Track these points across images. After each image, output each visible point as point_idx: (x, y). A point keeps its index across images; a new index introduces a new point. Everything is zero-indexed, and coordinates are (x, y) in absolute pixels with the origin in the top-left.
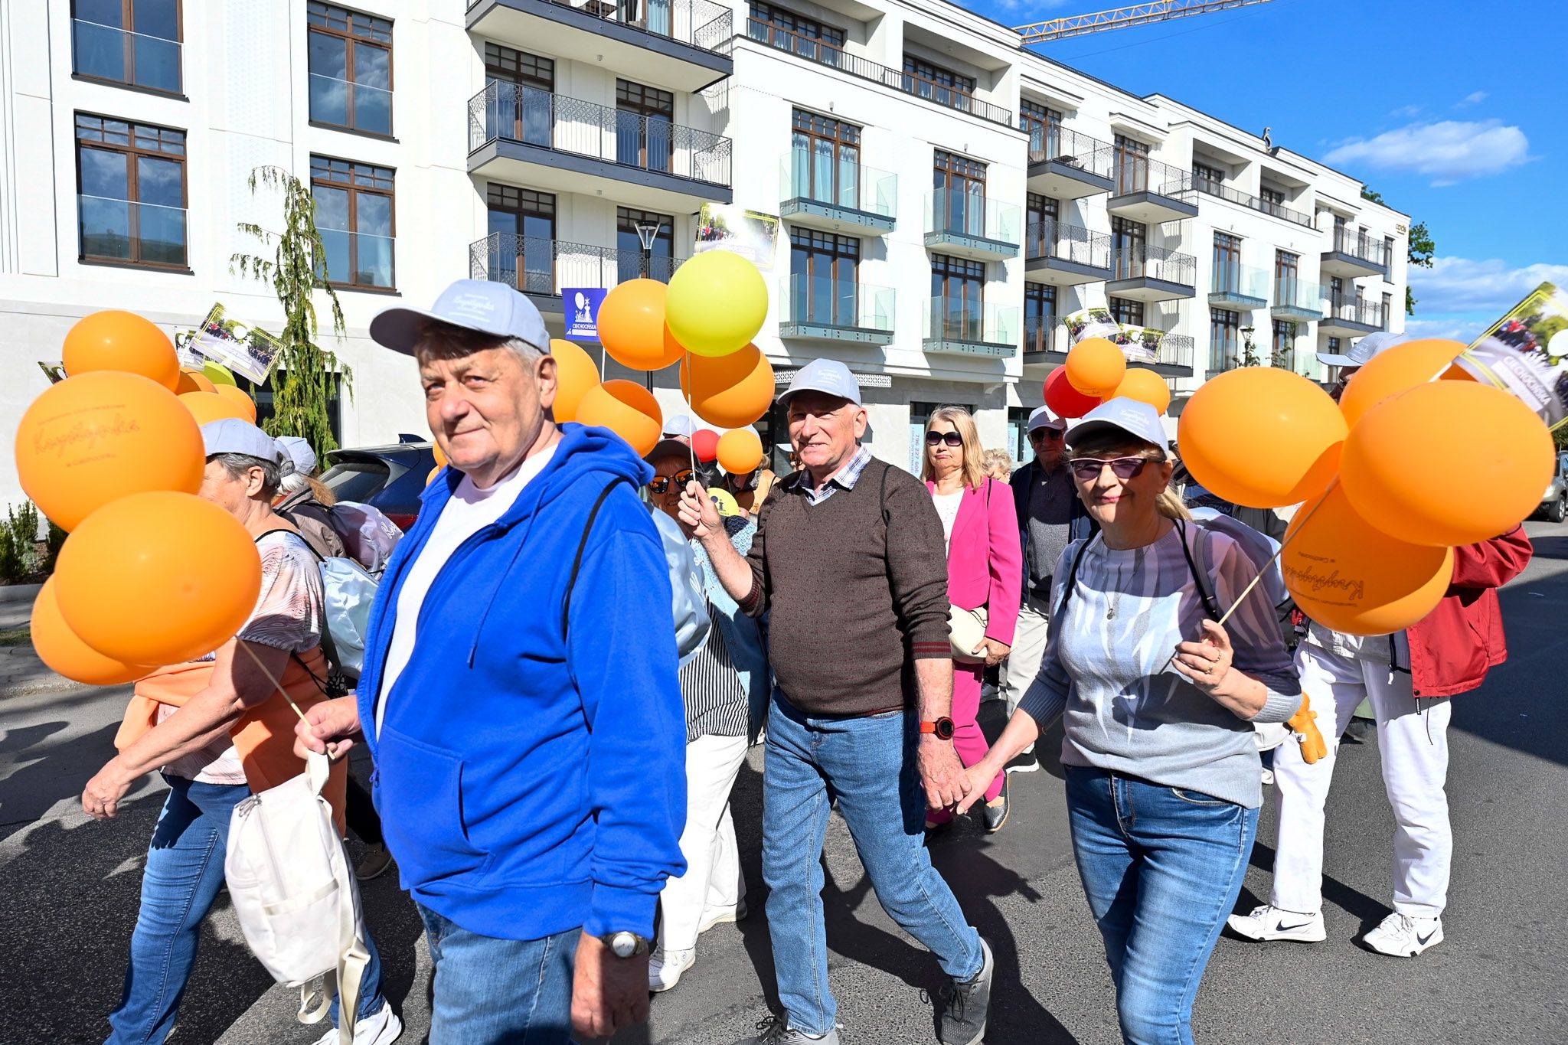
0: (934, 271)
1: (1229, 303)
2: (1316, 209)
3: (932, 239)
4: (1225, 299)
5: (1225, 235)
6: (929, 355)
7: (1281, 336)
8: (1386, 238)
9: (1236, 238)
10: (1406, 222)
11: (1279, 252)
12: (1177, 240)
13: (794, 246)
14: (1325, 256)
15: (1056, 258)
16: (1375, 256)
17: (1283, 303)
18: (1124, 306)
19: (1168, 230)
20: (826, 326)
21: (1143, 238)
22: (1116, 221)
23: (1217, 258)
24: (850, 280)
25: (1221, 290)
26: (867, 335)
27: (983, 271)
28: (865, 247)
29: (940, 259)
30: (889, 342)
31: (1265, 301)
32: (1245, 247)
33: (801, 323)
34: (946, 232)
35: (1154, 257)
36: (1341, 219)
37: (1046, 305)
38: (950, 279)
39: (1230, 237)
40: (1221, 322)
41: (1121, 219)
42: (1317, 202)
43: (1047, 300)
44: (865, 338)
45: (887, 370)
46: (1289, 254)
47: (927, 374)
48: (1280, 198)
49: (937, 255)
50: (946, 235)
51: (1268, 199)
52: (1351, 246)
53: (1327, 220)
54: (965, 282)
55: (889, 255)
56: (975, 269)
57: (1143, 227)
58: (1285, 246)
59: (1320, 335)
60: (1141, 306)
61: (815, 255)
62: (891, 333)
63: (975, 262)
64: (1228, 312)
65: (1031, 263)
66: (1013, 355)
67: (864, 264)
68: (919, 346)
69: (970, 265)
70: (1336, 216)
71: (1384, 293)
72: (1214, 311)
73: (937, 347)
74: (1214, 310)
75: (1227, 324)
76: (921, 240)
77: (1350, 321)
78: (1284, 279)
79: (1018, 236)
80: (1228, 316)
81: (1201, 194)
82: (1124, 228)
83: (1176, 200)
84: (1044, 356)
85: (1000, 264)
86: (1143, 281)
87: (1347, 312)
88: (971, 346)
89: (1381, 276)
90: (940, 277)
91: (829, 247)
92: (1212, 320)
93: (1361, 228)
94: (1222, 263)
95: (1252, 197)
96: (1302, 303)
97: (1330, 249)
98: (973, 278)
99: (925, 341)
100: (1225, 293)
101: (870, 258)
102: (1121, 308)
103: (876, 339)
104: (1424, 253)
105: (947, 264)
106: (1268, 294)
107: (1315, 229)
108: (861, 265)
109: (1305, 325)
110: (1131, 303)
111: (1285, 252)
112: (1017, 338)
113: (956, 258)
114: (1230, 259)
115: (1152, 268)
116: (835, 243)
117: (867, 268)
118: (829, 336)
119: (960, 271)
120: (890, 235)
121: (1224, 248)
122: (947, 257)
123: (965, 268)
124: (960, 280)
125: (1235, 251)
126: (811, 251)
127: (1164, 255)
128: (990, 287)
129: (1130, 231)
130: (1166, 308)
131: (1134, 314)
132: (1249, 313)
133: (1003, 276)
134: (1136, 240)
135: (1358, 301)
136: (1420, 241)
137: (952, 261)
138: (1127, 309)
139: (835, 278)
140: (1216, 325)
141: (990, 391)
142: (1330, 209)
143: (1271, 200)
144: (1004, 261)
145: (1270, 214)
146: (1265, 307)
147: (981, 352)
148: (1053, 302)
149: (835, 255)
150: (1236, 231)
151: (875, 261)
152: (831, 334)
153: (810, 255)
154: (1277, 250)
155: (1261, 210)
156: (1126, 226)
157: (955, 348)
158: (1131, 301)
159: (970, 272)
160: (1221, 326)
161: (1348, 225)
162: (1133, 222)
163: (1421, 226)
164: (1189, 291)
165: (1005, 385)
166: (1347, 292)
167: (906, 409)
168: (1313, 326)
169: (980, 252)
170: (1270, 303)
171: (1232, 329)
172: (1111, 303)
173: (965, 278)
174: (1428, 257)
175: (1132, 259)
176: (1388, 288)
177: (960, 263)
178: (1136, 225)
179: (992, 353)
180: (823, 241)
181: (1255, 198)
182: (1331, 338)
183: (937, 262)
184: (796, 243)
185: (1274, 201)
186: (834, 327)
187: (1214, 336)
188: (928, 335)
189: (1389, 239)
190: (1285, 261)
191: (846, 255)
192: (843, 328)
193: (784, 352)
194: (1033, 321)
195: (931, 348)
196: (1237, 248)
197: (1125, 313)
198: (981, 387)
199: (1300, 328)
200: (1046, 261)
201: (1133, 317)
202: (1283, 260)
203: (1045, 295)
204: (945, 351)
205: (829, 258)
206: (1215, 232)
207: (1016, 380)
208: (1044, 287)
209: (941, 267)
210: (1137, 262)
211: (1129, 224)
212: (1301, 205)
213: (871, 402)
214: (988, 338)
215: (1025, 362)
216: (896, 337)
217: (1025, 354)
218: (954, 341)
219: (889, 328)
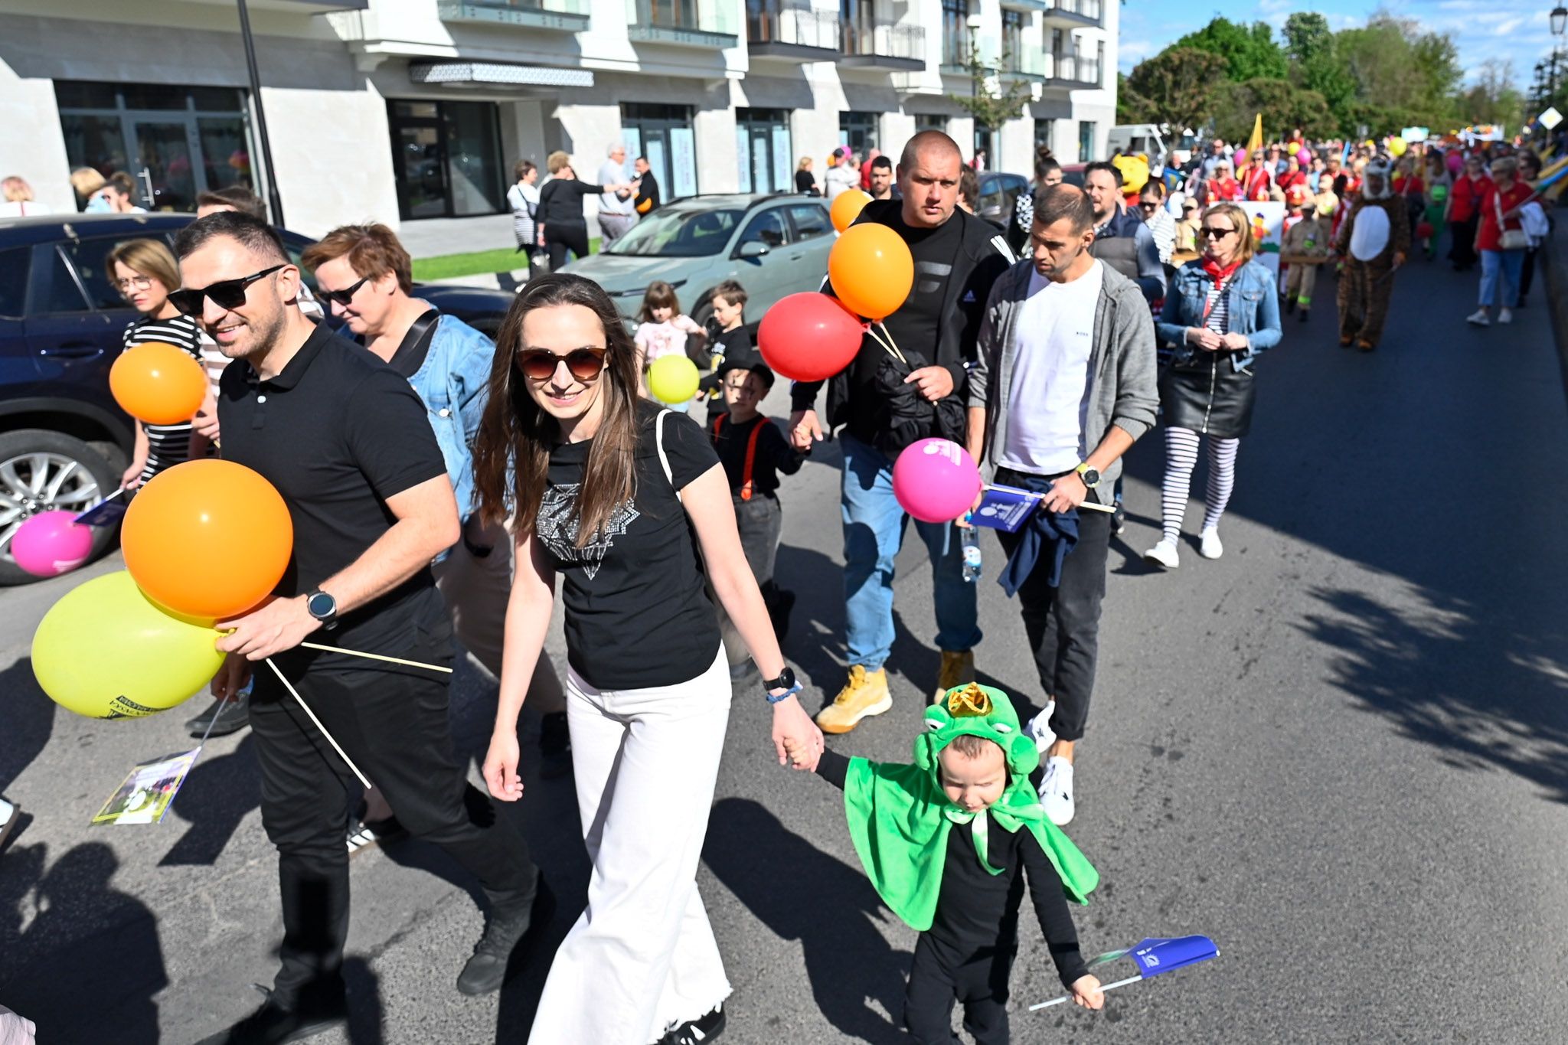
6: (637, 45)
7: (1009, 27)
20: (502, 7)
26: (556, 19)
30: (585, 28)
33: (467, 2)
40: (952, 10)
44: (551, 23)
45: (584, 63)
47: (636, 68)
59: (1045, 26)
62: (587, 17)
66: (735, 45)
68: (624, 35)
73: (644, 35)
75: (957, 13)
77: (1070, 13)
80: (958, 4)
84: (769, 47)
88: (686, 35)
92: (944, 8)
99: (630, 27)
103: (567, 25)
109: (1030, 14)
112: (738, 25)
118: (506, 21)
140: (947, 14)
141: (712, 88)
147: (696, 41)
157: (667, 37)
160: (951, 15)
165: (728, 81)
167: (614, 112)
168: (1037, 16)
171: (962, 17)
179: (710, 44)
182: (1055, 29)
186: (511, 8)
187: (946, 25)
188: (633, 21)
192: (525, 10)
193: (448, 40)
194: (756, 4)
195: (639, 36)
198: (700, 83)
199: (1026, 19)
201: (863, 3)
204: (654, 40)
207: (742, 77)
213: (569, 103)
214: (705, 26)
215: (750, 53)
216: (593, 22)
217: (750, 44)
218: (665, 28)
219: (583, 11)
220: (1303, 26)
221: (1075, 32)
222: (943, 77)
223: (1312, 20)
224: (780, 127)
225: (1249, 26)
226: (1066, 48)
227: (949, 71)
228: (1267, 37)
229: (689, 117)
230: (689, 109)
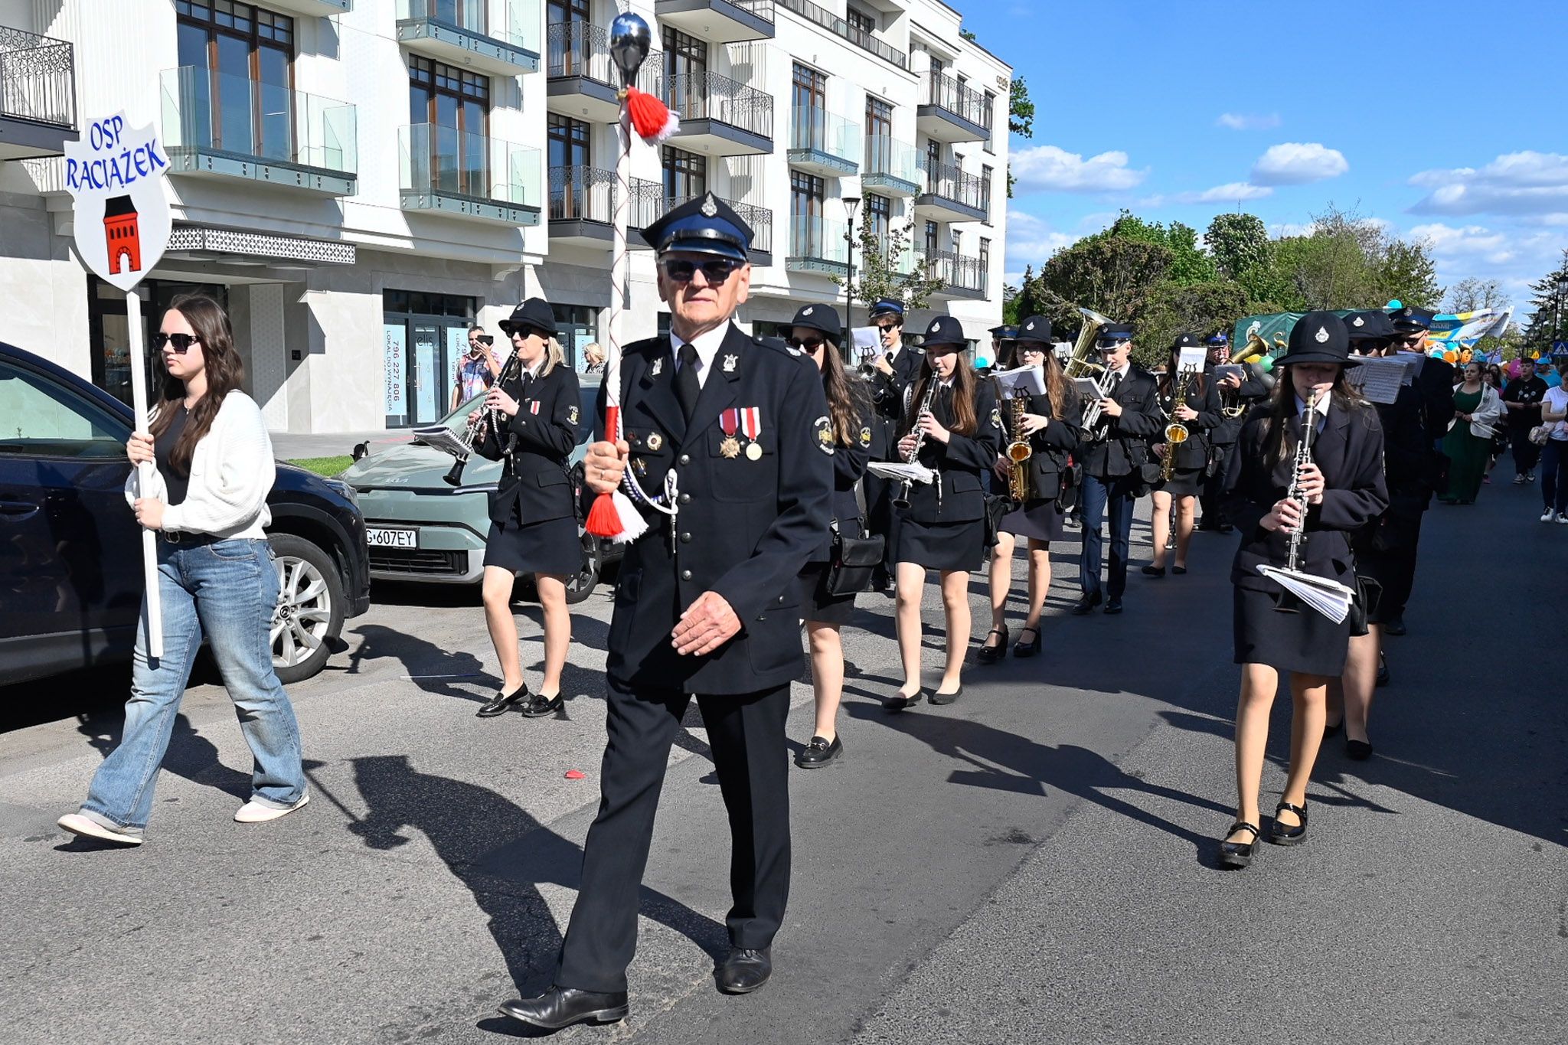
0: (414, 83)
1: (812, 164)
2: (911, 45)
3: (409, 31)
4: (808, 159)
5: (807, 69)
6: (410, 216)
7: (873, 215)
8: (987, 93)
9: (819, 75)
10: (1007, 74)
11: (870, 99)
12: (747, 69)
13: (182, 19)
14: (922, 110)
15: (587, 78)
16: (975, 115)
17: (875, 170)
18: (680, 159)
19: (734, 54)
20: (246, 159)
21: (703, 63)
22: (668, 33)
23: (797, 101)
24: (280, 83)
25: (803, 146)
26: (314, 178)
27: (487, 89)
28: (303, 34)
29: (422, 64)
30: (350, 192)
31: (856, 166)
32: (831, 87)
33: (202, 150)
34: (431, 21)
35: (719, 91)
36: (938, 63)
37: (576, 150)
38: (438, 97)
39: (813, 72)
40: (803, 191)
41: (674, 31)
42: (912, 36)
43: (578, 142)
44: (310, 182)
45: (346, 236)
46: (882, 103)
47: (408, 245)
48: (870, 25)
49: (417, 57)
50: (432, 28)
51: (855, 24)
52: (949, 98)
53: (921, 61)
54: (460, 105)
55: (343, 48)
56: (474, 85)
57: (703, 47)
58: (877, 91)
59: (916, 216)
60: (702, 161)
61: (219, 36)
62: (353, 177)
63: (475, 75)
64: (811, 177)
65: (556, 84)
66: (535, 222)
67: (304, 63)
68: (395, 201)
69: (467, 78)
70: (932, 58)
71: (984, 166)
72: (795, 176)
73: (426, 204)
74: (795, 173)
75: (810, 195)
76: (392, 32)
77: (949, 200)
78: (876, 136)
79: (535, 39)
80: (811, 184)
81: (778, 8)
82: (678, 45)
83: (747, 12)
84: (578, 226)
85: (511, 81)
86: (705, 124)
87: (945, 187)
88: (475, 205)
89: (981, 144)
90: (422, 93)
91: (242, 26)
92: (793, 188)
93: (959, 77)
94: (803, 108)
95: (838, 19)
96: (897, 171)
97: (927, 102)
98: (472, 99)
99: (403, 193)
100: (808, 151)
101: (312, 52)
102: (677, 163)
103: (329, 185)
104: (1023, 118)
105: (432, 74)
106: (858, 156)
107: (909, 72)
108: (297, 62)
109: (900, 200)
110: (689, 156)
111: (877, 101)
112: (538, 195)
113: (447, 66)
114: (813, 103)
115: (716, 106)
116: (253, 21)
117: (308, 68)
118: (251, 176)
119: (453, 86)
120: (344, 17)
121: (806, 87)
122: (433, 63)
123: (460, 81)
124: (453, 101)
125: (819, 93)
126: (212, 30)
127: (733, 87)
128: (497, 114)
129: (686, 50)
130: (733, 166)
131: (694, 173)
132: (836, 180)
133: (516, 101)
134: (693, 64)
135: (957, 174)
136: (1019, 100)
137: (439, 70)
138: (684, 164)
139: (255, 78)
140: (797, 196)
141: (501, 276)
142: (926, 47)
143: (858, 26)
144: (518, 78)
145: (857, 44)
146: (855, 174)
147: (488, 214)
148: (586, 146)
149: (253, 41)
150: (822, 64)
151: (320, 58)
152: (254, 173)
153: (211, 38)
154: (868, 96)
155: (847, 39)
156: (682, 42)
157: (451, 207)
158: (689, 154)
159: (468, 90)
160: (803, 196)
161: (946, 71)
162: (690, 38)
163: (1020, 81)
164: (765, 144)
165: (522, 266)
166: (944, 160)
167: (378, 299)
168: (909, 203)
169: (483, 59)
170: (861, 170)
171: (816, 202)
172: (664, 154)
173: (461, 98)
174: (1027, 123)
175: (689, 92)
176: (989, 160)
177: (452, 74)
178: (694, 43)
179: (505, 218)
180: (233, 15)
181: (842, 21)
182: (929, 222)
183: (417, 69)
184: (185, 12)
185: (862, 28)
186: (258, 161)
187: (795, 210)
188: (407, 184)
189: (989, 95)
190: (877, 110)
191: (271, 44)
192: (275, 164)
193: (174, 197)
194: (560, 172)
195: (413, 204)
196: (821, 88)
197: (681, 170)
198: (487, 269)
199: (895, 206)
200: (577, 83)
201: (693, 178)
202: (875, 112)
203: (574, 135)
204: (435, 210)
205: (243, 45)
206: (795, 63)
207: (539, 261)
208: (574, 123)
209: (423, 77)
210: (696, 98)
211: (685, 40)
212: (894, 36)
213: (322, 287)
214: (498, 194)
215: (551, 234)
216: (361, 182)
217: (550, 222)
218: (448, 195)
219: (348, 169)
220: (1232, 232)
221: (953, 226)
222: (790, 273)
223: (1245, 225)
224: (584, 331)
225: (1166, 228)
226: (942, 246)
227: (797, 267)
228: (1190, 244)
229: (470, 313)
230: (470, 302)
